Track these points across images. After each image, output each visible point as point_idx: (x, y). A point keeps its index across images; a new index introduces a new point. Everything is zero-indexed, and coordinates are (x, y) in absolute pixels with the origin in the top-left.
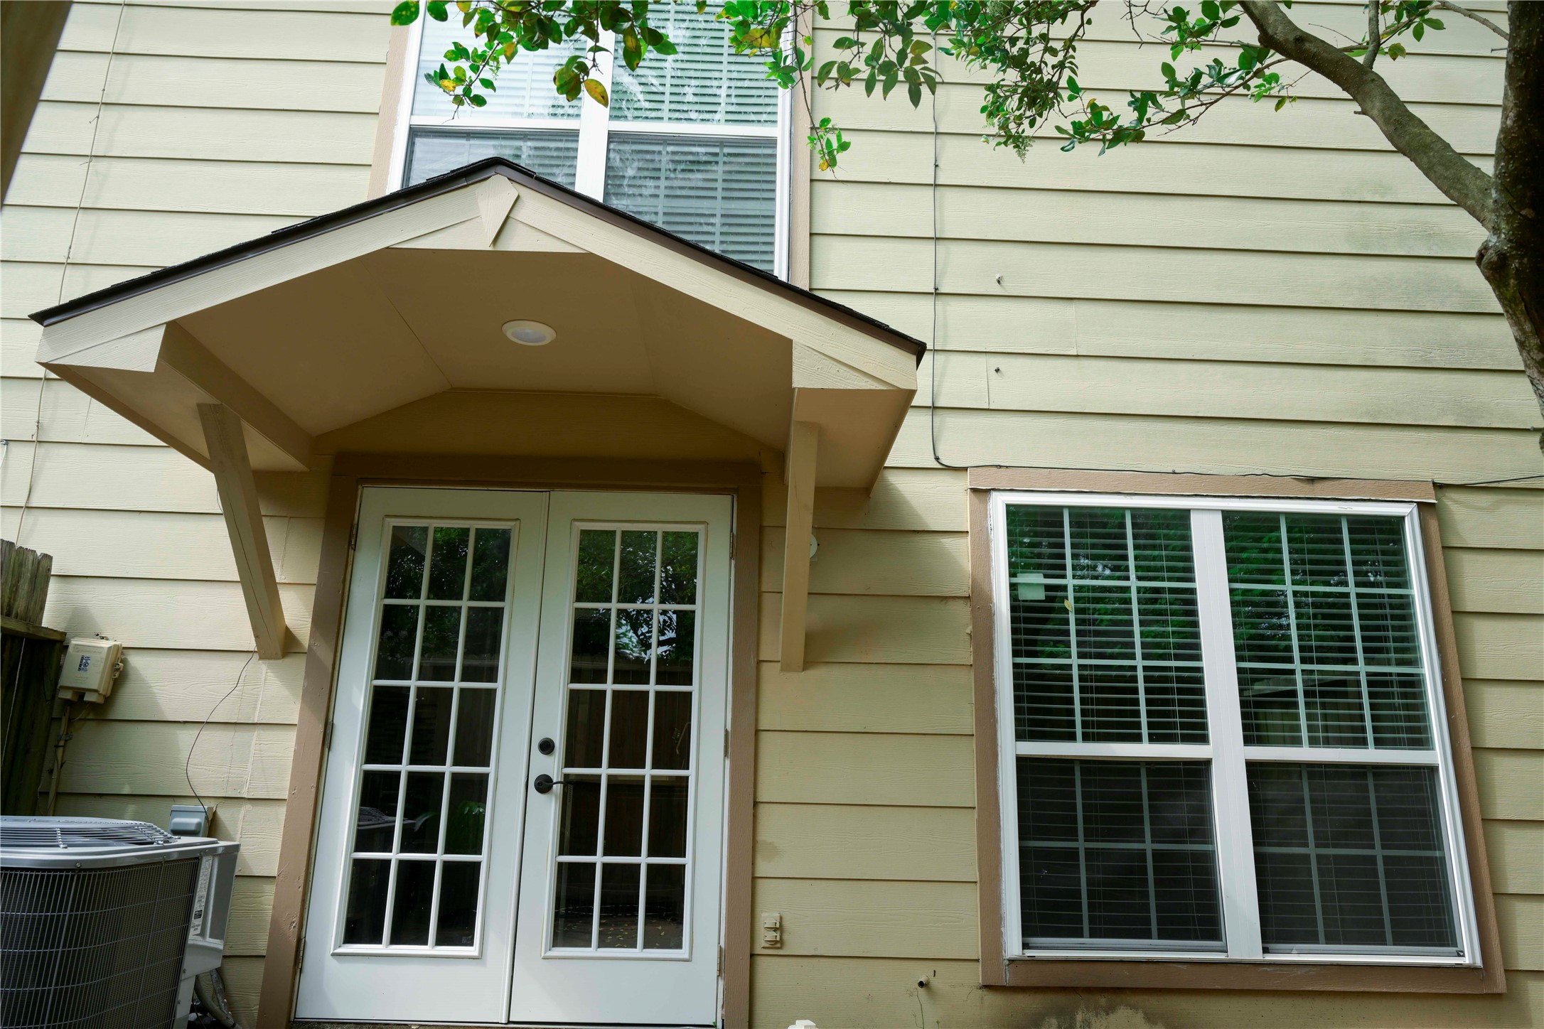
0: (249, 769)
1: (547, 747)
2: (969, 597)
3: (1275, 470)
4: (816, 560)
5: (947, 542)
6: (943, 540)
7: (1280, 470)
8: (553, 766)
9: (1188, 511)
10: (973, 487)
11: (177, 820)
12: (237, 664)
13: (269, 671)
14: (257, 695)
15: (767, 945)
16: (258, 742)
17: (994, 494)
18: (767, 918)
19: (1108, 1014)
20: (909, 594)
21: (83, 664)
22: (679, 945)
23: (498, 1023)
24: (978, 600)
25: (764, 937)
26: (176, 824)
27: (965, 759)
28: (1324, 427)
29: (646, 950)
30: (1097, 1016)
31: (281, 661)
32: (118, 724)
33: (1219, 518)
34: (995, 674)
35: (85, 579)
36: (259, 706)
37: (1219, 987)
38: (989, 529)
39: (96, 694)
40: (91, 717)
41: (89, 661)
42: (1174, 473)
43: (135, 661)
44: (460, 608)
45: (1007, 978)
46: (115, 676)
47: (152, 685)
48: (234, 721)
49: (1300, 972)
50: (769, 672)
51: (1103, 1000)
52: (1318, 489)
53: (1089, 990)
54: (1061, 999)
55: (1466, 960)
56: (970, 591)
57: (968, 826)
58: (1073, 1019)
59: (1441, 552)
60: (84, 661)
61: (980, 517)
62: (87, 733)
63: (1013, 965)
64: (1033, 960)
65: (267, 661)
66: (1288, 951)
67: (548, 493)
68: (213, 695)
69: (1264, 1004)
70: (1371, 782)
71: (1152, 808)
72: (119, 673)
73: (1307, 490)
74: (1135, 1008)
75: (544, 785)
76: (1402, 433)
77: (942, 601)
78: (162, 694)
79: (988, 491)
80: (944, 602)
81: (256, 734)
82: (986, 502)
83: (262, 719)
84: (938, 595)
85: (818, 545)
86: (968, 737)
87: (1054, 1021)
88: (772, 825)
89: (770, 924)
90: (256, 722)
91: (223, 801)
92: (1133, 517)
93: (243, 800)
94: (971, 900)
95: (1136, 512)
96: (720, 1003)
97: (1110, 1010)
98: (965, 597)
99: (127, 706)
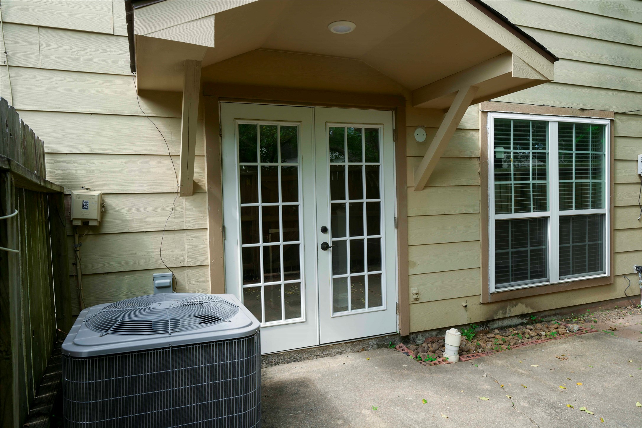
0: (186, 251)
1: (324, 230)
2: (479, 158)
3: (572, 105)
4: (426, 142)
5: (472, 133)
6: (470, 133)
7: (574, 105)
8: (328, 238)
9: (548, 122)
10: (482, 110)
11: (157, 282)
12: (170, 199)
13: (186, 202)
14: (183, 215)
15: (414, 300)
16: (187, 239)
17: (489, 113)
18: (413, 290)
19: (515, 306)
20: (458, 156)
21: (85, 205)
22: (380, 305)
23: (316, 346)
24: (482, 158)
25: (412, 297)
26: (158, 284)
27: (477, 222)
28: (586, 88)
29: (370, 308)
30: (512, 308)
31: (192, 196)
32: (106, 236)
33: (557, 125)
34: (488, 189)
35: (65, 155)
36: (185, 221)
37: (546, 293)
38: (487, 129)
39: (96, 221)
40: (91, 233)
41: (88, 204)
42: (544, 106)
43: (110, 201)
44: (277, 166)
45: (489, 300)
46: (102, 210)
47: (123, 213)
48: (173, 229)
49: (567, 285)
50: (411, 192)
51: (514, 302)
52: (585, 114)
53: (511, 300)
54: (503, 304)
55: (606, 275)
56: (479, 155)
57: (478, 248)
58: (506, 310)
59: (613, 138)
60: (85, 204)
61: (484, 123)
62: (89, 241)
63: (492, 295)
64: (498, 293)
65: (184, 197)
66: (564, 278)
67: (313, 108)
68: (159, 216)
69: (556, 296)
70: (587, 220)
71: (531, 234)
72: (103, 209)
73: (581, 114)
74: (523, 303)
75: (325, 247)
76: (606, 92)
77: (469, 159)
78: (130, 218)
79: (487, 112)
80: (470, 159)
81: (186, 235)
82: (486, 117)
83: (188, 227)
84: (469, 156)
85: (426, 135)
86: (478, 214)
87: (501, 311)
88: (414, 254)
89: (415, 292)
90: (185, 229)
91: (175, 269)
92: (532, 123)
93: (185, 267)
94: (479, 274)
95: (534, 122)
96: (398, 324)
97: (516, 305)
98: (478, 157)
99: (110, 226)
